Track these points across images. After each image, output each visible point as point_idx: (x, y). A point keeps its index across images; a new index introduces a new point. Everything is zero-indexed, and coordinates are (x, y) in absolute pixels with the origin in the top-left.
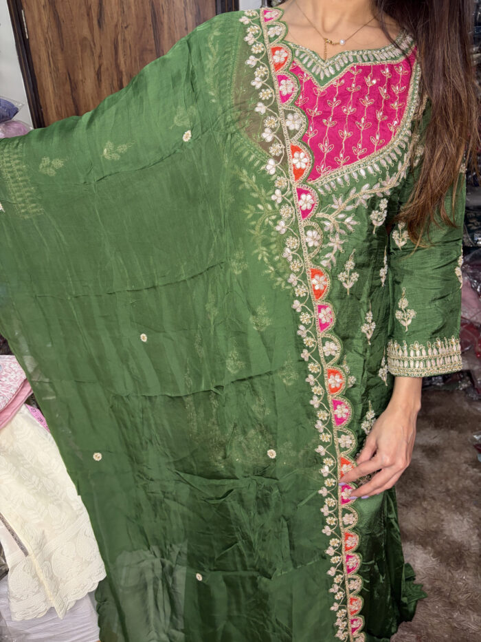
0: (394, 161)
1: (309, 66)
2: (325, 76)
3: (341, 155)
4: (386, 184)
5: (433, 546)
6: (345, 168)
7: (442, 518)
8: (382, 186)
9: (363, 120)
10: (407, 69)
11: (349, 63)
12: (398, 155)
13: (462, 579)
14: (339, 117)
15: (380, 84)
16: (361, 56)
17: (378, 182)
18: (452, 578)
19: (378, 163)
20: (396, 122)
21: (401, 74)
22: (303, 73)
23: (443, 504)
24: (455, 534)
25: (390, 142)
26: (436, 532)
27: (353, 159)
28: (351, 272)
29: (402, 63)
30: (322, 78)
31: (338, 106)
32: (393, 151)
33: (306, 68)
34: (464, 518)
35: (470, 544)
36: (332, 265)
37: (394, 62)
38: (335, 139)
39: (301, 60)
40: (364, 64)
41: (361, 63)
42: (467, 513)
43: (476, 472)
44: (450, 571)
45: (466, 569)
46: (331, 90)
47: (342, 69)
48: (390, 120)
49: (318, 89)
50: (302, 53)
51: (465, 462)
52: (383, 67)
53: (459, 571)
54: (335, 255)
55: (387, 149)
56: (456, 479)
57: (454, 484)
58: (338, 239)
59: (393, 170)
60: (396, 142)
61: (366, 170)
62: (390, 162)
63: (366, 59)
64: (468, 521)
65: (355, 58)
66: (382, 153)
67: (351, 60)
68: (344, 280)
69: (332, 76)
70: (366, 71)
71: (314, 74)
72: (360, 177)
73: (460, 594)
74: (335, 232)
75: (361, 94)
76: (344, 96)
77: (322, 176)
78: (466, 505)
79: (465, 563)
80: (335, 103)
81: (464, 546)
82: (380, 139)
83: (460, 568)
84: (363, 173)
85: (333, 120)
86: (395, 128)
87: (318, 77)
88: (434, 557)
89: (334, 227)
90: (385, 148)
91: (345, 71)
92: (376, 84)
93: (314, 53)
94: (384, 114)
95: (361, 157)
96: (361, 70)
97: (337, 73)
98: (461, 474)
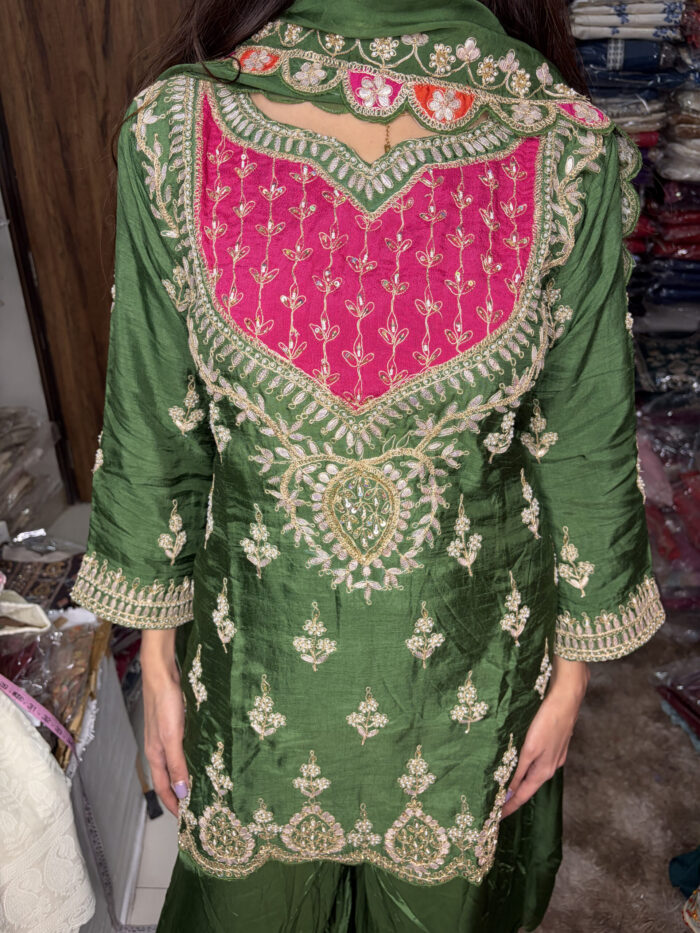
0: (523, 347)
1: (341, 176)
2: (375, 193)
3: (426, 348)
4: (512, 391)
5: (596, 848)
6: (434, 371)
7: (609, 801)
8: (505, 396)
9: (458, 275)
10: (524, 168)
11: (419, 164)
12: (528, 336)
13: (638, 899)
14: (411, 271)
15: (481, 202)
16: (440, 149)
17: (498, 389)
18: (624, 898)
19: (497, 356)
20: (518, 277)
21: (515, 179)
22: (332, 189)
23: (611, 780)
24: (629, 827)
25: (513, 315)
26: (601, 825)
27: (448, 353)
28: (468, 535)
29: (515, 154)
30: (370, 197)
31: (408, 250)
32: (520, 329)
33: (337, 180)
34: (641, 802)
35: (650, 843)
36: (434, 533)
37: (501, 156)
38: (409, 317)
39: (325, 165)
40: (446, 165)
41: (440, 163)
42: (646, 793)
43: (658, 729)
44: (620, 886)
45: (644, 882)
46: (390, 217)
47: (406, 176)
48: (508, 272)
49: (365, 218)
50: (323, 148)
51: (645, 713)
52: (480, 168)
53: (634, 887)
54: (436, 516)
55: (509, 328)
56: (630, 739)
57: (628, 747)
58: (435, 486)
59: (523, 364)
60: (521, 311)
61: (475, 372)
62: (517, 350)
63: (449, 154)
64: (647, 806)
65: (428, 152)
66: (500, 337)
67: (422, 158)
68: (458, 554)
69: (388, 192)
70: (450, 178)
71: (353, 190)
72: (464, 385)
73: (637, 922)
74: (428, 476)
75: (448, 226)
76: (416, 229)
77: (392, 388)
78: (645, 781)
79: (644, 873)
80: (401, 245)
81: (642, 846)
82: (495, 310)
83: (636, 882)
84: (469, 377)
85: (401, 279)
86: (518, 288)
87: (362, 195)
88: (597, 864)
89: (425, 467)
90: (504, 325)
91: (412, 180)
92: (473, 203)
93: (348, 150)
94: (495, 261)
95: (463, 347)
96: (442, 178)
97: (397, 185)
98: (637, 731)
